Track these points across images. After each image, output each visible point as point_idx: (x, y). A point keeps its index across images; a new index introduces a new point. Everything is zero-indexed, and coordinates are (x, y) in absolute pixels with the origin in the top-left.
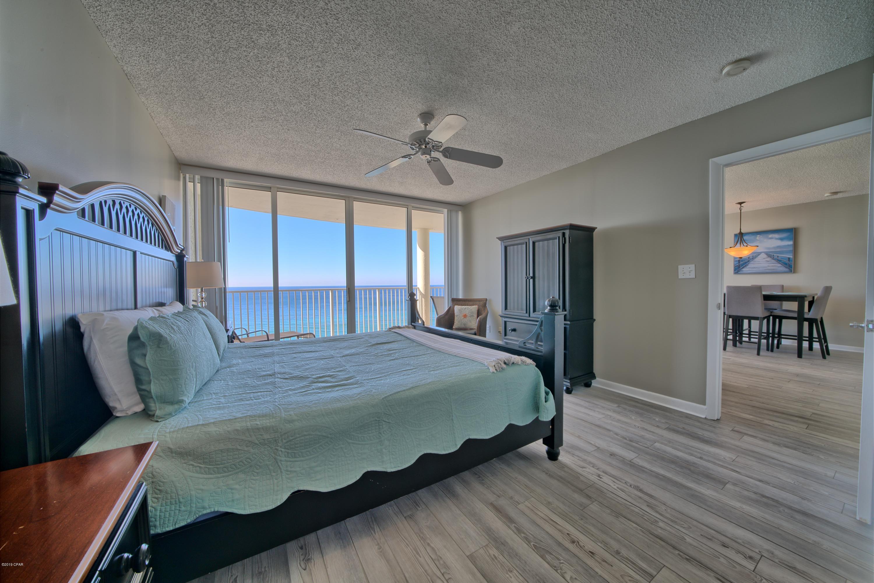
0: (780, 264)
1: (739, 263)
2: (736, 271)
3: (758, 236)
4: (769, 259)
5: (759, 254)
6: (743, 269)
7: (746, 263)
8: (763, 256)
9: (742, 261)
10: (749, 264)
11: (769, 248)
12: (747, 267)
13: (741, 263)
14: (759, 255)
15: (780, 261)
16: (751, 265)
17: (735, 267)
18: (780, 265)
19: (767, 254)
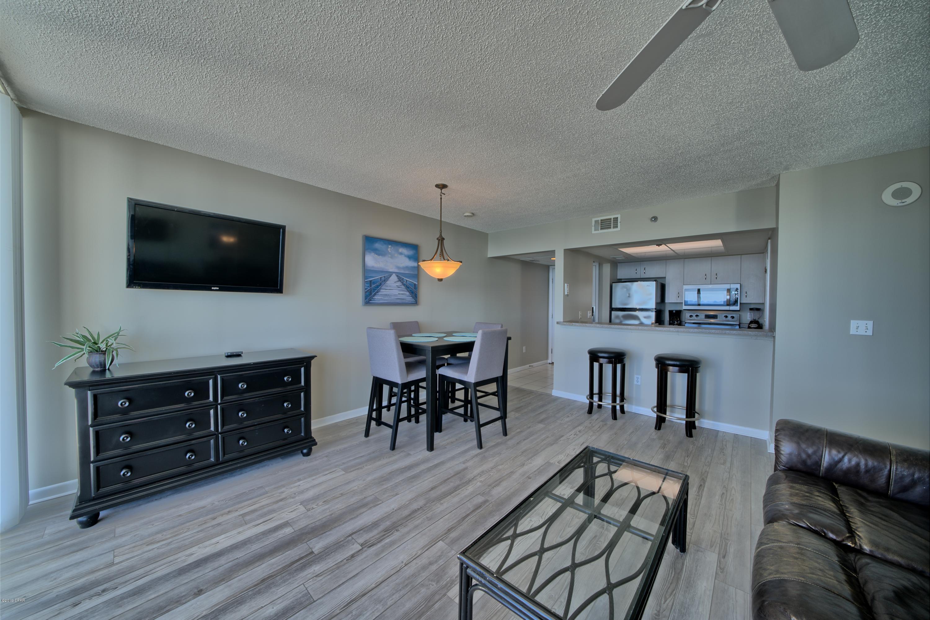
0: (408, 291)
1: (371, 286)
2: (367, 300)
3: (390, 246)
4: (399, 284)
5: (391, 274)
6: (376, 297)
7: (378, 286)
8: (394, 278)
9: (374, 283)
10: (380, 289)
11: (398, 268)
12: (380, 293)
13: (373, 286)
14: (390, 276)
15: (408, 288)
16: (383, 292)
17: (366, 292)
18: (408, 293)
19: (397, 276)
